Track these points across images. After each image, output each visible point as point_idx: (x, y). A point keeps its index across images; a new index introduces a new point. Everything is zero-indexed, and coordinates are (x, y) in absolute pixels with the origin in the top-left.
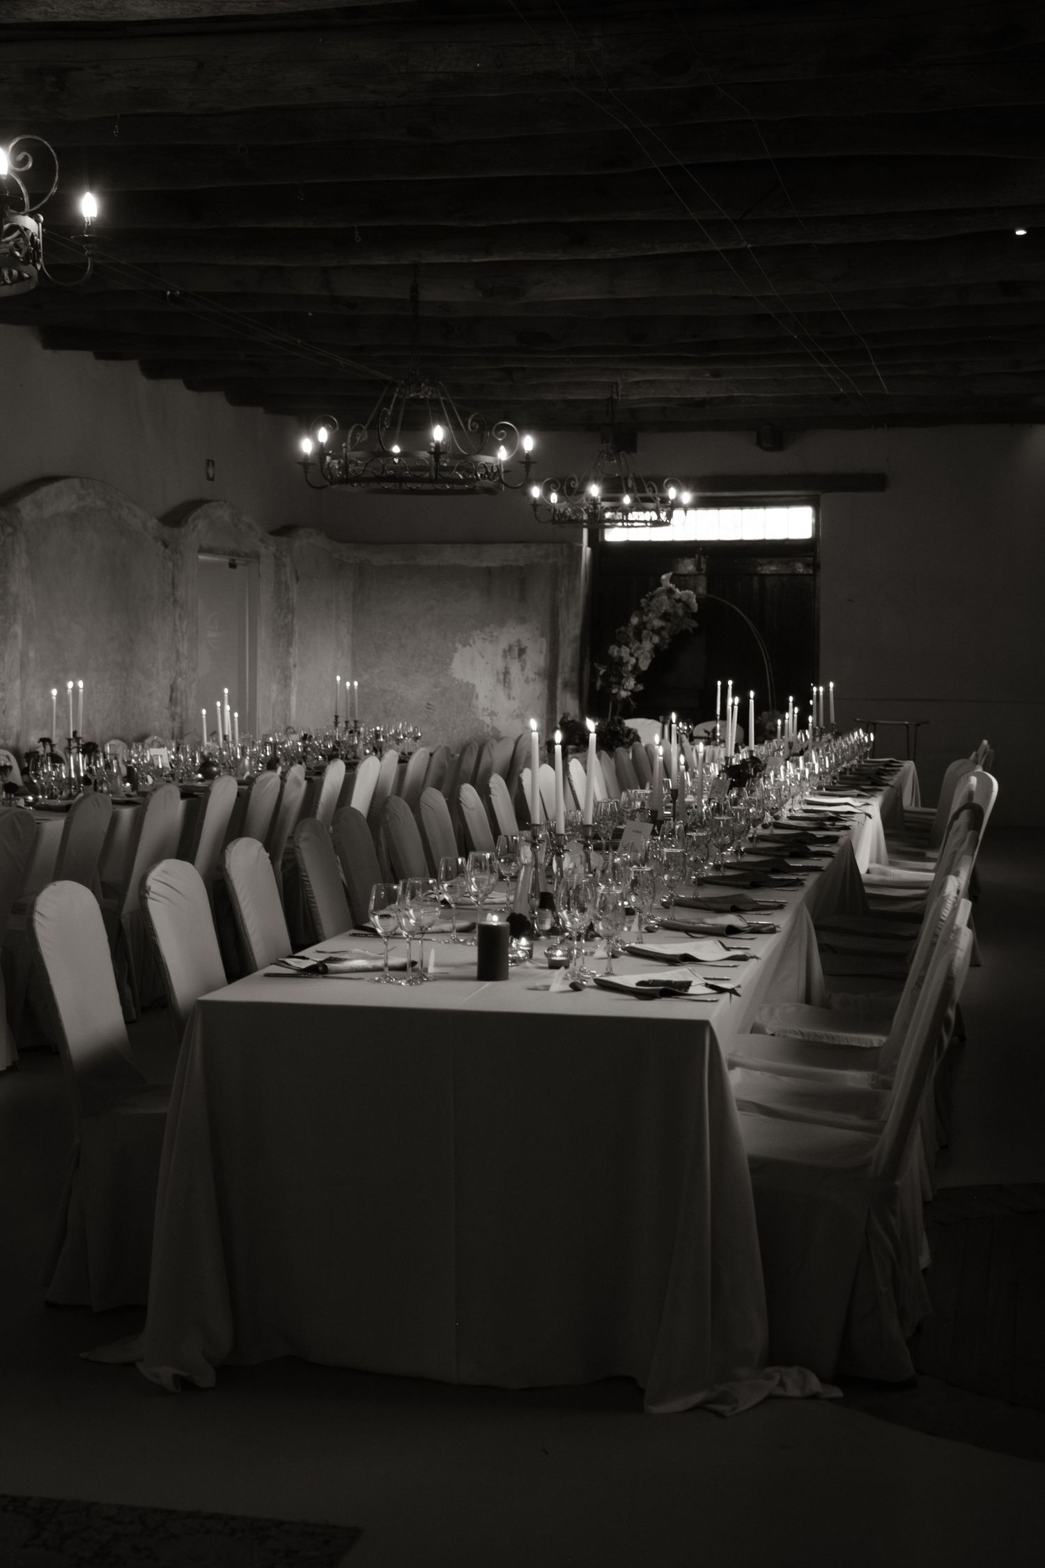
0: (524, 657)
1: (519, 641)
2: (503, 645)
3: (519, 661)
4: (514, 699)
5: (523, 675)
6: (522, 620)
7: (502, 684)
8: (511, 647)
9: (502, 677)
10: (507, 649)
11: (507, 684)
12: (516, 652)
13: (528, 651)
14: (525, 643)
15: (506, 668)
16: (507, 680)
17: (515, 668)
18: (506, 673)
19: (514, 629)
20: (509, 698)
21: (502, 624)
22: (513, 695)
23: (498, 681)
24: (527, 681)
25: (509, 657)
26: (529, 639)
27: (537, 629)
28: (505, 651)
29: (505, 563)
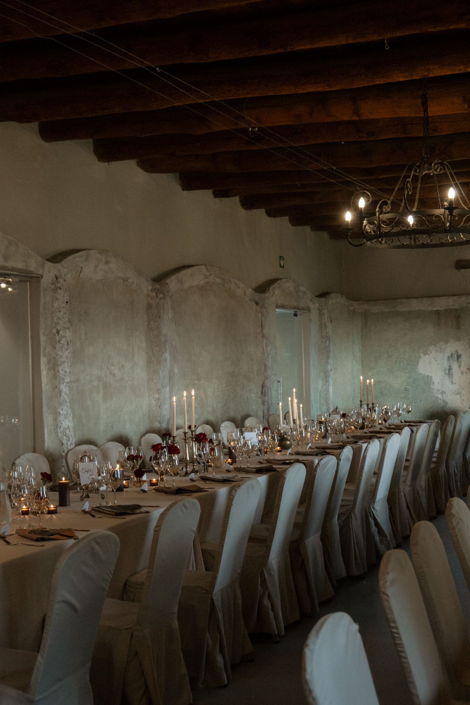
0: (460, 360)
1: (457, 351)
2: (448, 353)
3: (458, 362)
4: (455, 383)
5: (460, 370)
6: (459, 339)
7: (448, 375)
8: (452, 355)
9: (447, 372)
10: (450, 355)
11: (450, 376)
12: (456, 357)
13: (462, 356)
14: (460, 352)
15: (450, 366)
16: (451, 373)
17: (455, 366)
18: (450, 369)
19: (454, 344)
20: (452, 384)
21: (447, 342)
22: (454, 382)
23: (445, 374)
24: (462, 373)
25: (451, 361)
26: (462, 350)
27: (467, 344)
28: (449, 357)
29: (447, 308)
